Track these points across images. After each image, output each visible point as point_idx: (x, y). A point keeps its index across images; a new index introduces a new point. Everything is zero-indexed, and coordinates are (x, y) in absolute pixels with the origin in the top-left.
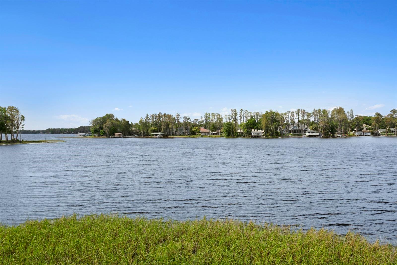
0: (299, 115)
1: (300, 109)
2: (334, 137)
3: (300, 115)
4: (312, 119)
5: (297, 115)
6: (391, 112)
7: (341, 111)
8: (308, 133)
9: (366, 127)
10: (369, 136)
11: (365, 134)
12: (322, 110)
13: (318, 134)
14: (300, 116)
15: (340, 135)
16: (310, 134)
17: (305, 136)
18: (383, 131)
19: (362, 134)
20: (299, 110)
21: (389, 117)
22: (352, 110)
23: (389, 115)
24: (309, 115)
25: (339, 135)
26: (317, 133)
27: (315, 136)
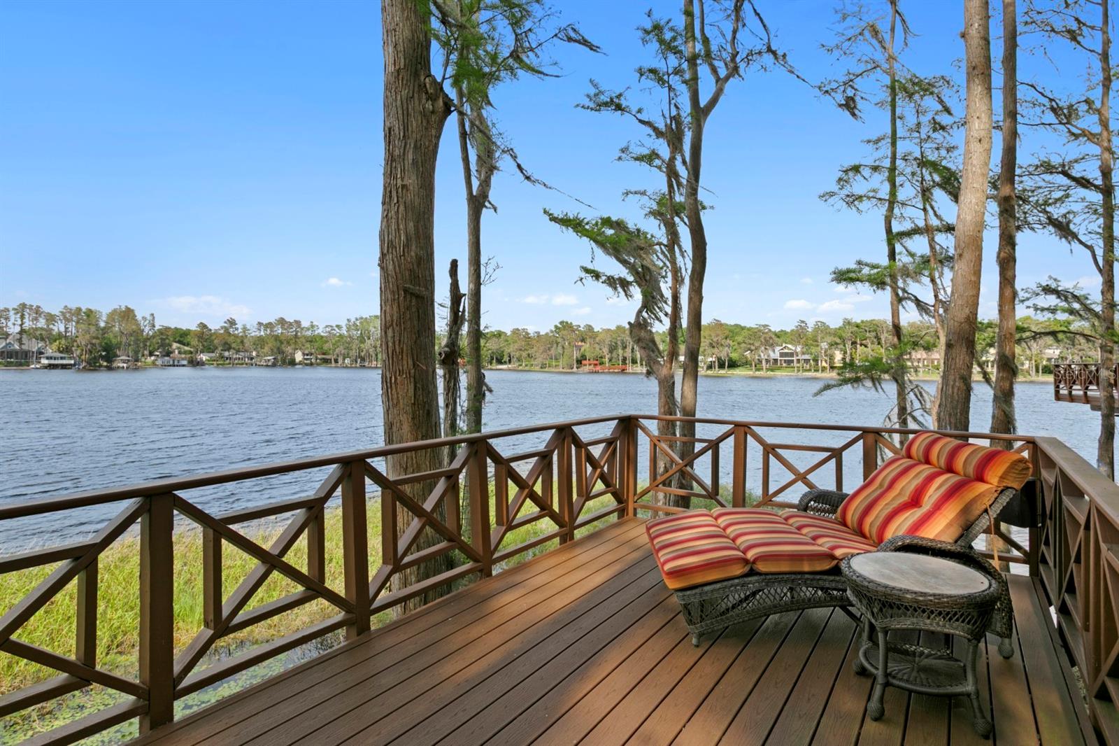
0: (22, 317)
1: (28, 303)
2: (110, 368)
3: (27, 316)
4: (59, 327)
5: (19, 315)
6: (225, 322)
7: (128, 314)
8: (47, 358)
9: (178, 348)
10: (184, 366)
11: (176, 363)
12: (84, 310)
13: (72, 362)
14: (26, 320)
15: (125, 365)
16: (53, 362)
17: (38, 366)
18: (211, 358)
19: (171, 363)
20: (24, 306)
21: (222, 332)
22: (152, 315)
23: (222, 327)
24: (51, 318)
25: (121, 365)
26: (70, 358)
27: (64, 367)
